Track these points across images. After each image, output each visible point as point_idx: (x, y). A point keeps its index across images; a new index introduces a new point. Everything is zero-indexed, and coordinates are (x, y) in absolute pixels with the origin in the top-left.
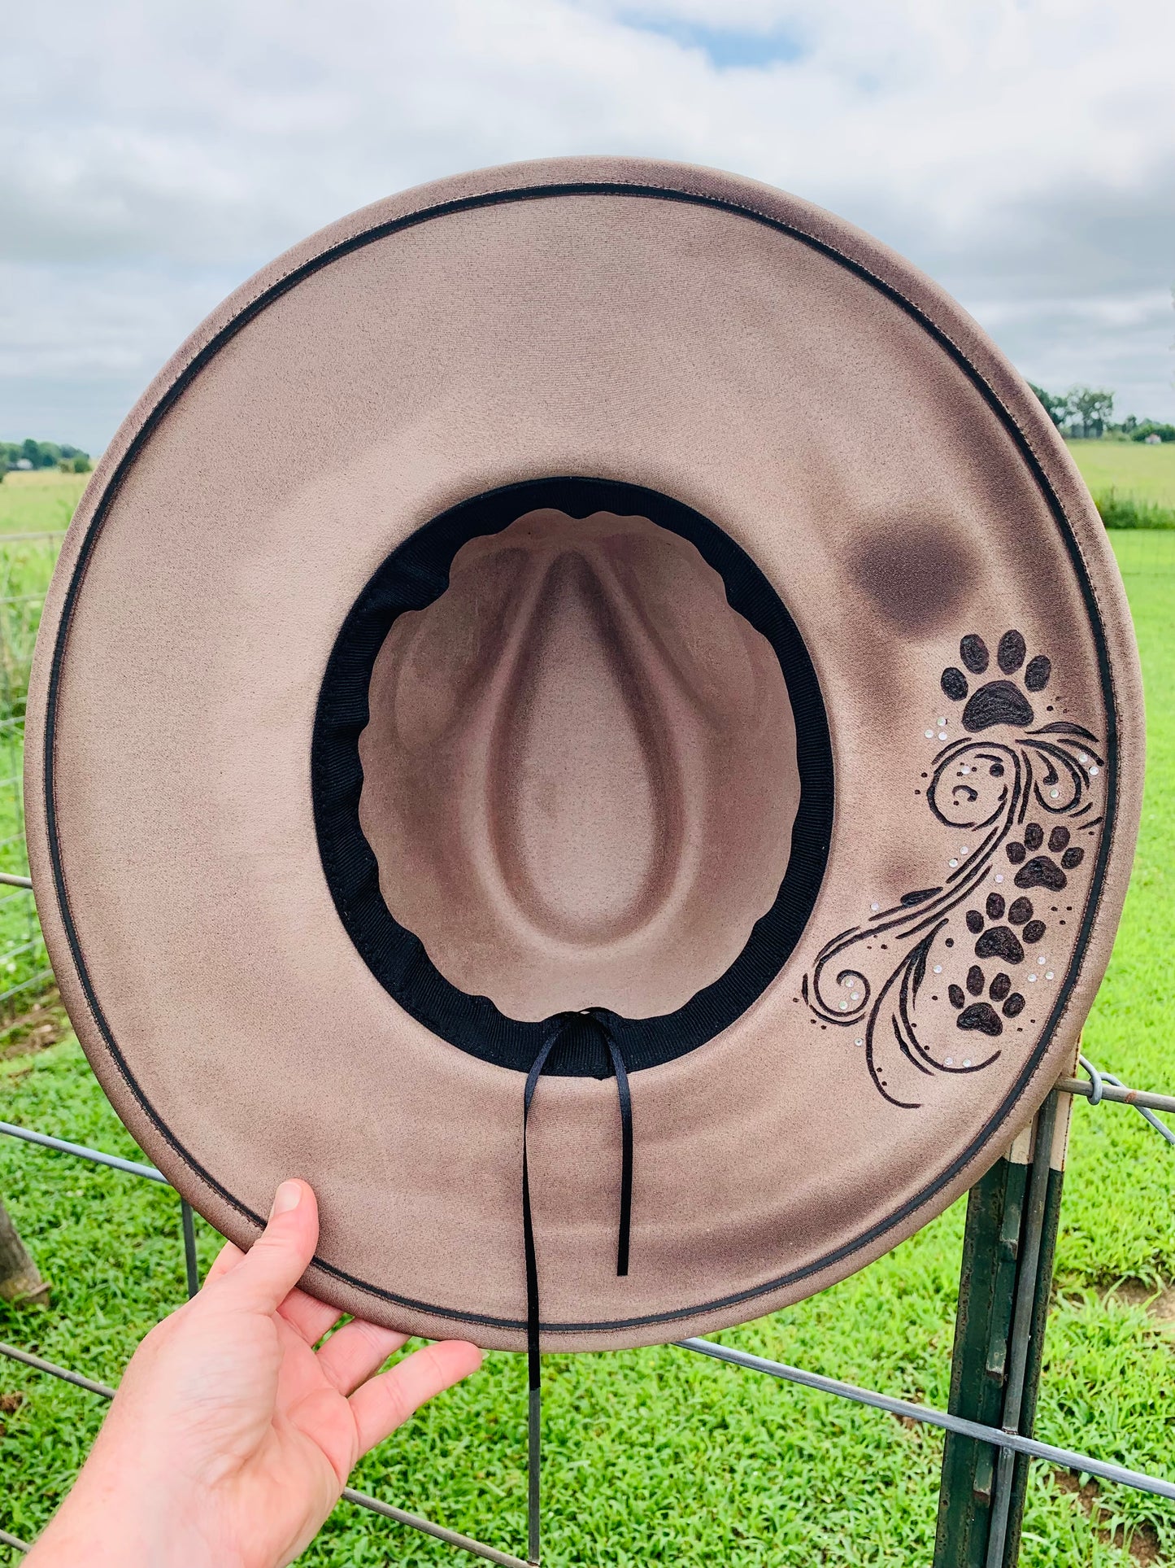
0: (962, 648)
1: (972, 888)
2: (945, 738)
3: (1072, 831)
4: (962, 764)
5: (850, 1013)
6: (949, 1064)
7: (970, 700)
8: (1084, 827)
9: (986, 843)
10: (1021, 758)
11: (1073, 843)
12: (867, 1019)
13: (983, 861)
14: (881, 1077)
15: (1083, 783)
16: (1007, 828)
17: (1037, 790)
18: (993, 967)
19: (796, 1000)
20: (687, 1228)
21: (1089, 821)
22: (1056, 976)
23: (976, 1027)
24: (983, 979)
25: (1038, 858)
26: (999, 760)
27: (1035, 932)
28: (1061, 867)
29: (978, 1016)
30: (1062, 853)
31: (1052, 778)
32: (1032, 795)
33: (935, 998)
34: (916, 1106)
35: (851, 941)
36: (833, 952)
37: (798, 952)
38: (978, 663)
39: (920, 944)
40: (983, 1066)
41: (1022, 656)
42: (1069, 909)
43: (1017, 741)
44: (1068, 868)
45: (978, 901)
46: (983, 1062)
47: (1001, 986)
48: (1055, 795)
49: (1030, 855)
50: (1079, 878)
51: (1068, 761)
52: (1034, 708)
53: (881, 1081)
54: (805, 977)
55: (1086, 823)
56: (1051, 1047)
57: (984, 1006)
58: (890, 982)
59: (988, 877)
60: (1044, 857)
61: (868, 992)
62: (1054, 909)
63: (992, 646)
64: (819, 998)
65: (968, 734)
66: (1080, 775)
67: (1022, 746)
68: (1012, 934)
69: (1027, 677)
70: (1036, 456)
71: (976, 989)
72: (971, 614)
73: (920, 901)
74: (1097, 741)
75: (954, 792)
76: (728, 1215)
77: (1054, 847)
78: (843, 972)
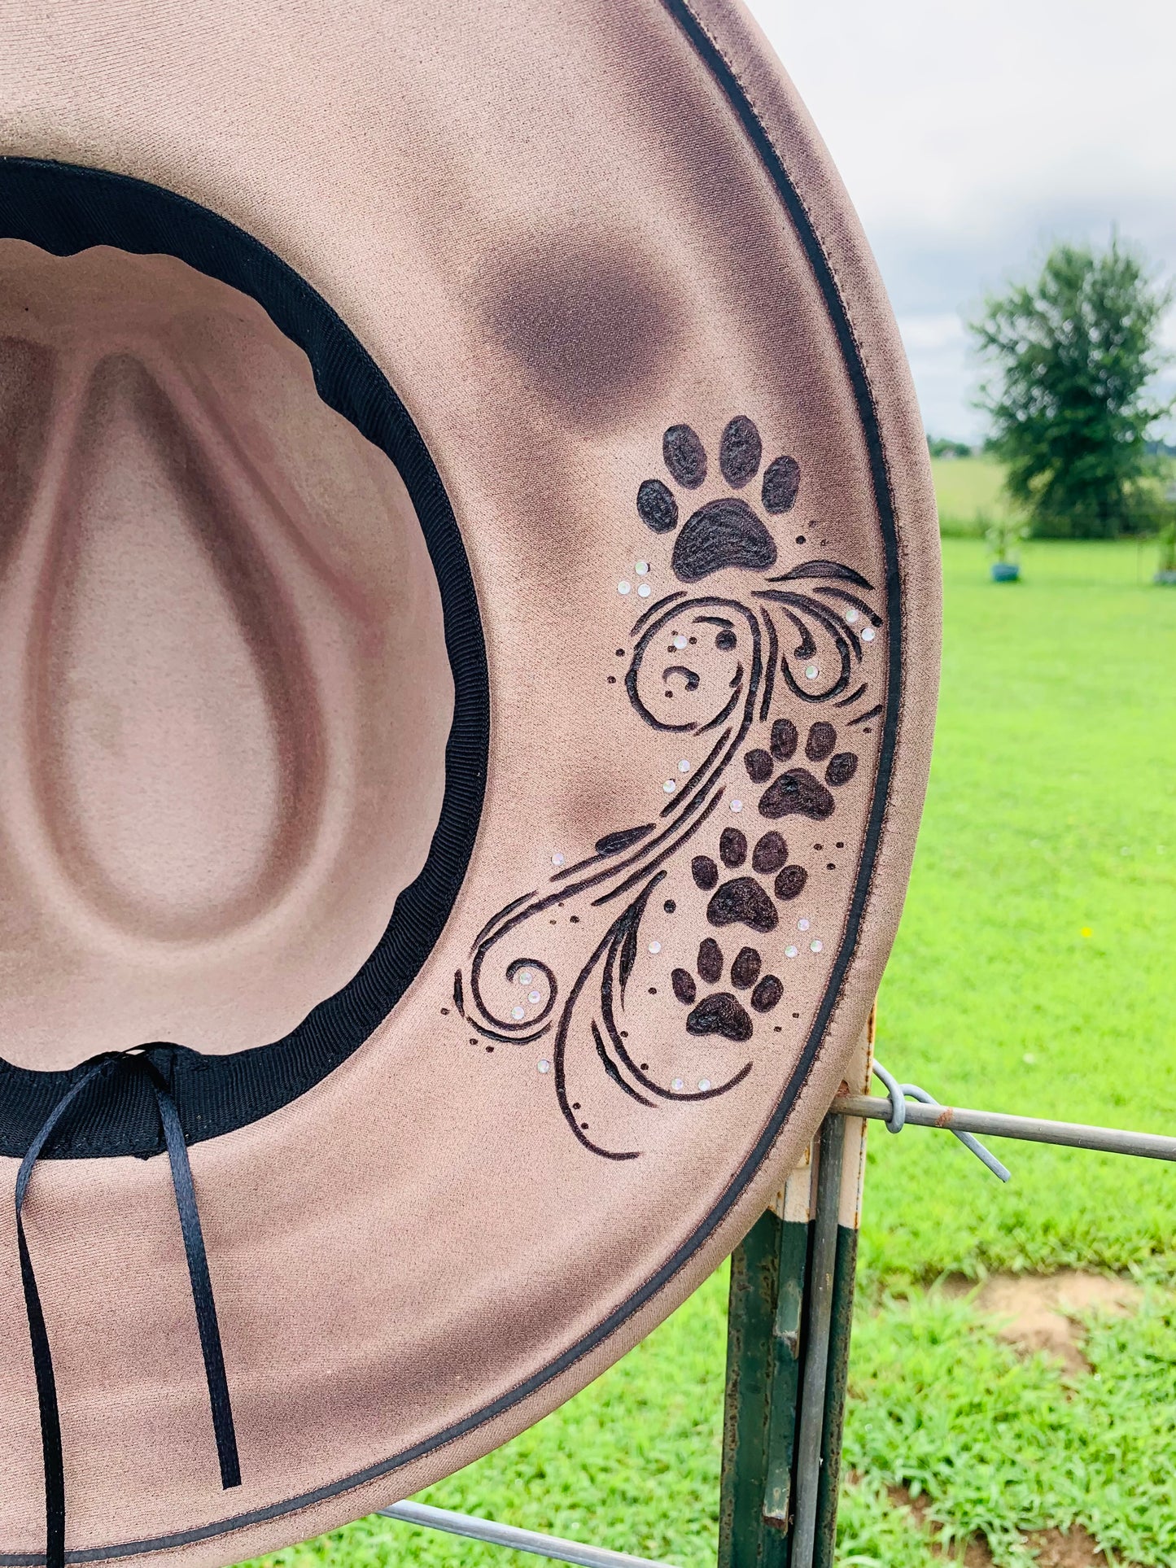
0: (665, 447)
1: (698, 823)
2: (649, 593)
3: (839, 727)
4: (674, 633)
5: (528, 1024)
6: (677, 1088)
7: (682, 532)
8: (856, 721)
9: (715, 752)
10: (761, 620)
11: (841, 747)
12: (554, 1031)
13: (711, 781)
14: (580, 1117)
15: (853, 654)
16: (744, 729)
17: (785, 669)
18: (734, 938)
19: (445, 1011)
20: (295, 1373)
21: (864, 712)
22: (825, 947)
23: (715, 1030)
24: (720, 957)
25: (792, 771)
26: (728, 623)
27: (792, 883)
28: (825, 784)
29: (716, 1013)
30: (826, 763)
31: (807, 648)
32: (779, 676)
33: (653, 991)
34: (632, 1156)
35: (524, 915)
36: (499, 933)
37: (446, 938)
38: (690, 472)
39: (628, 911)
40: (728, 1087)
41: (757, 458)
42: (840, 845)
43: (754, 593)
44: (836, 784)
45: (707, 842)
46: (727, 1081)
47: (747, 966)
48: (812, 674)
49: (780, 768)
50: (852, 798)
51: (830, 620)
52: (777, 541)
53: (579, 1123)
54: (458, 974)
55: (859, 715)
56: (823, 1051)
57: (724, 997)
58: (586, 971)
59: (720, 805)
60: (799, 770)
61: (554, 990)
62: (818, 847)
63: (711, 443)
64: (480, 1005)
65: (679, 586)
66: (848, 642)
67: (762, 601)
68: (760, 888)
69: (765, 491)
70: (763, 124)
71: (710, 972)
72: (676, 393)
73: (624, 846)
74: (872, 588)
75: (665, 677)
76: (358, 1346)
77: (814, 754)
78: (515, 962)
